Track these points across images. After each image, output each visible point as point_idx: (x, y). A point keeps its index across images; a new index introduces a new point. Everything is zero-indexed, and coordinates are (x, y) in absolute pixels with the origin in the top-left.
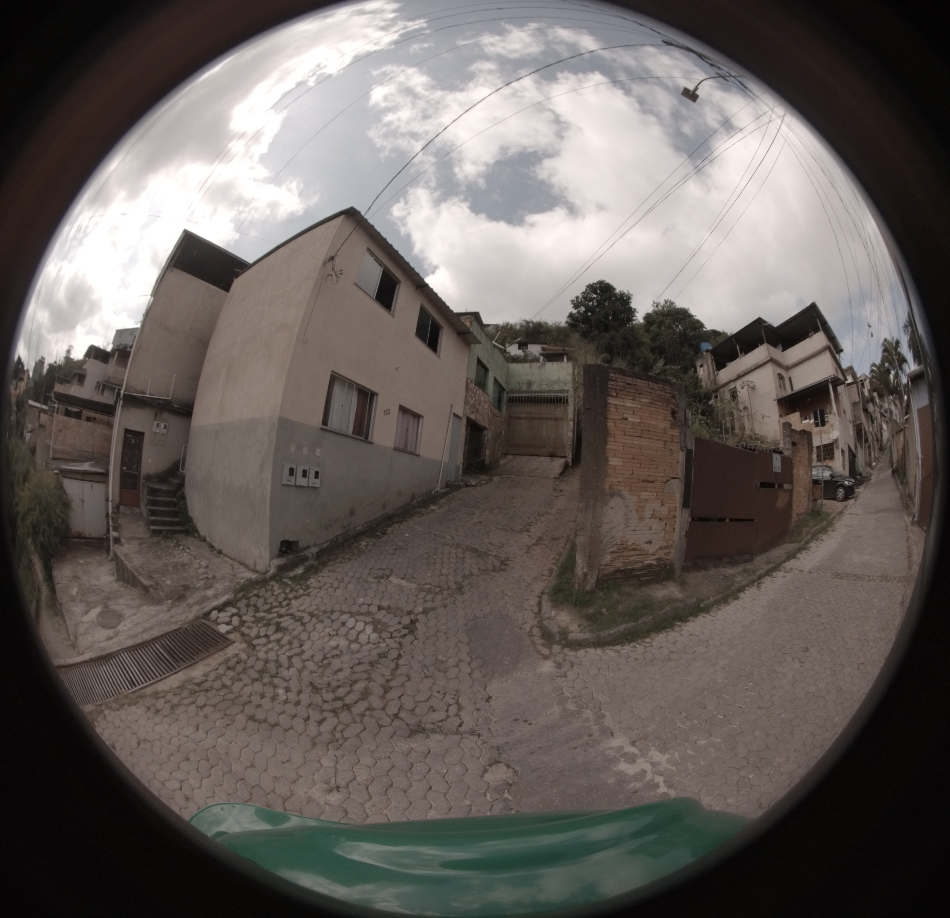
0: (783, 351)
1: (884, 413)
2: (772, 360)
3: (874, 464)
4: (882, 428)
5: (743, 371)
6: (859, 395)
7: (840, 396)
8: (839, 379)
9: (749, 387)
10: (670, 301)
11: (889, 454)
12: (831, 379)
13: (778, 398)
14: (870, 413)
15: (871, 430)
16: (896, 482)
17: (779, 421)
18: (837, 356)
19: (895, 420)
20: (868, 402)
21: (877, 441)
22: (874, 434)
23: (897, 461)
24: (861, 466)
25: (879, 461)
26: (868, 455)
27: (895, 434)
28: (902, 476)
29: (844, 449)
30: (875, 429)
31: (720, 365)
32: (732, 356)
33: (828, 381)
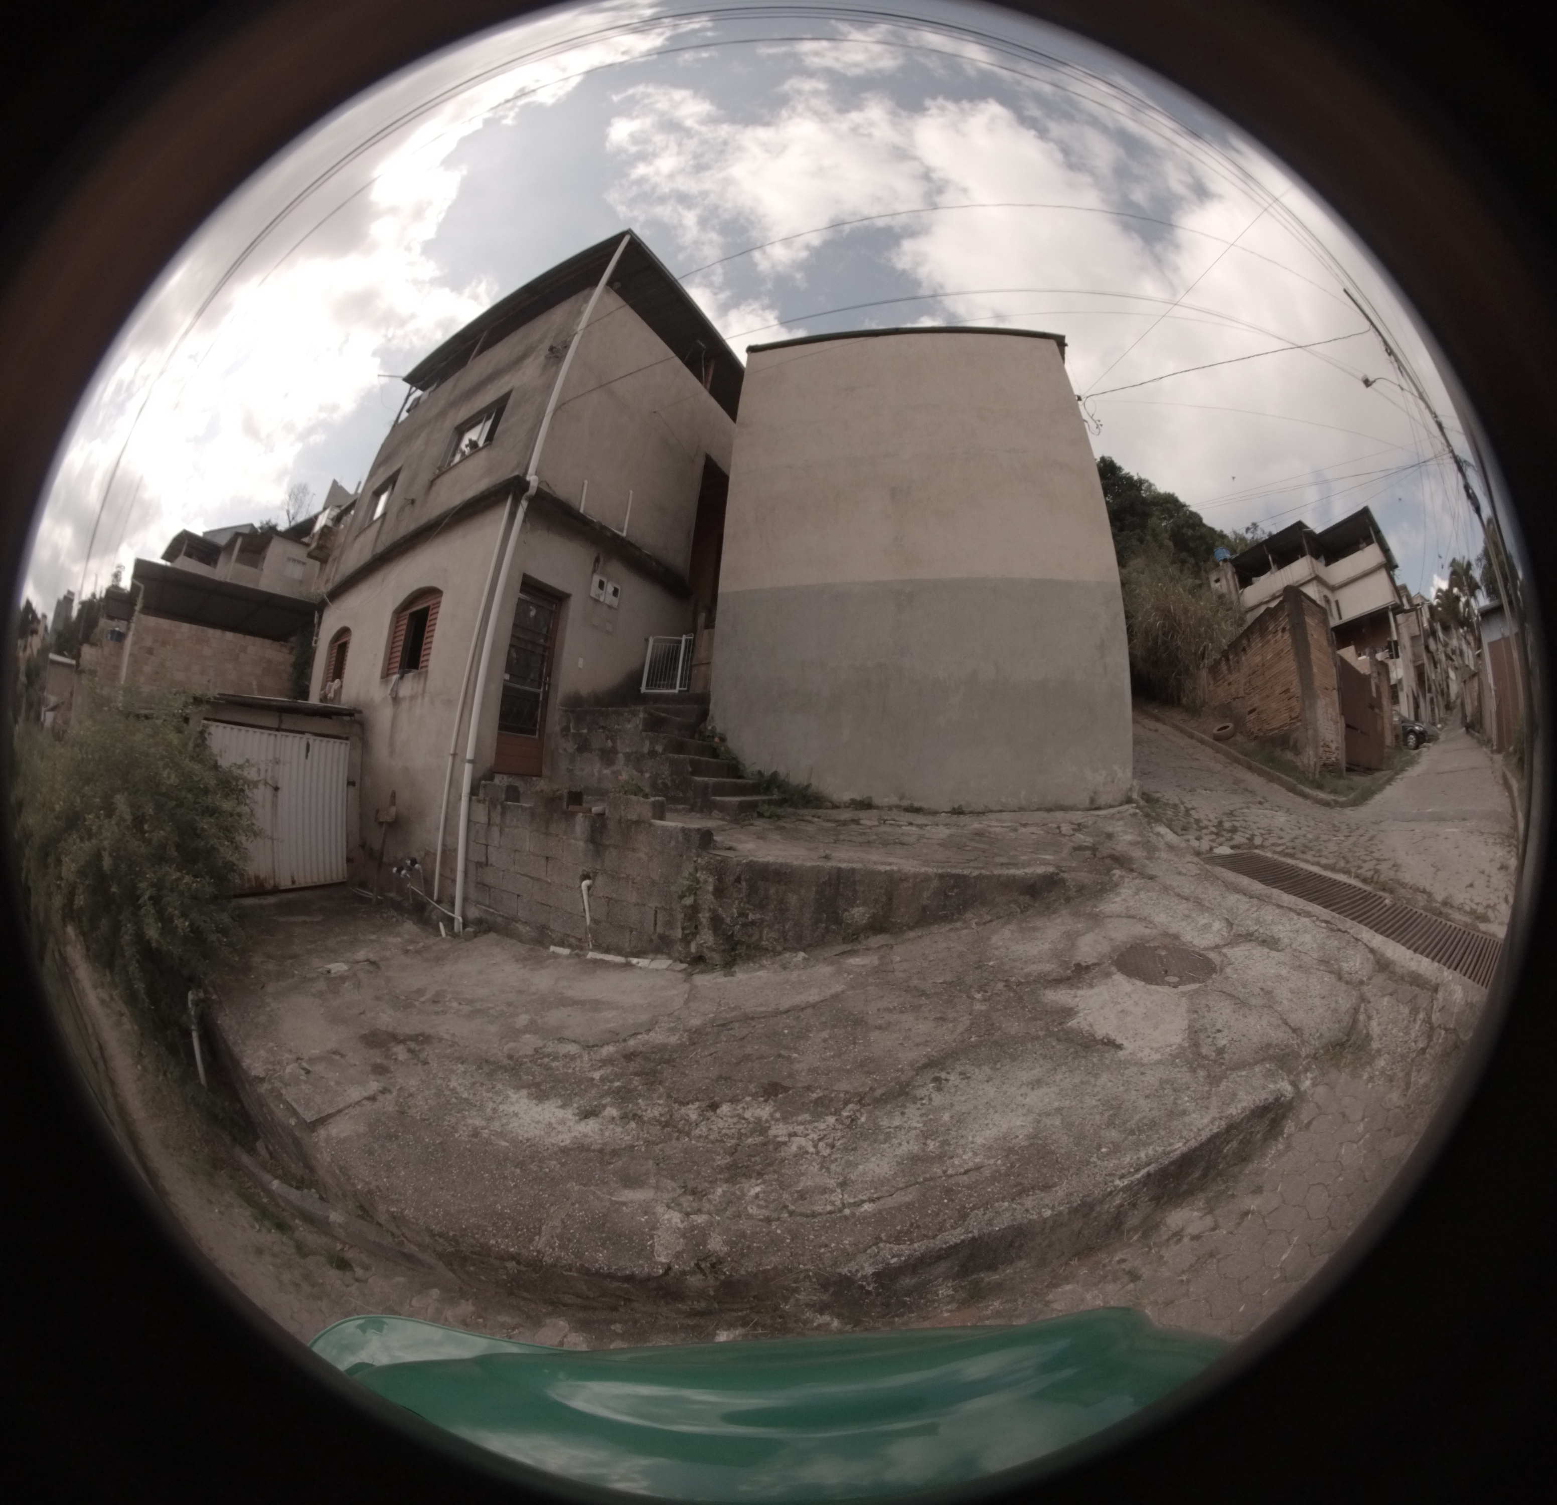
2: (1317, 578)
3: (1439, 726)
4: (1448, 677)
6: (1418, 626)
7: (1399, 627)
8: (1397, 605)
12: (1389, 605)
14: (1433, 653)
15: (1435, 676)
18: (1392, 573)
20: (1429, 637)
21: (1442, 694)
22: (1438, 683)
23: (1472, 714)
26: (1430, 711)
29: (1409, 692)
30: (1440, 677)
31: (1245, 581)
32: (1262, 569)
33: (1387, 608)
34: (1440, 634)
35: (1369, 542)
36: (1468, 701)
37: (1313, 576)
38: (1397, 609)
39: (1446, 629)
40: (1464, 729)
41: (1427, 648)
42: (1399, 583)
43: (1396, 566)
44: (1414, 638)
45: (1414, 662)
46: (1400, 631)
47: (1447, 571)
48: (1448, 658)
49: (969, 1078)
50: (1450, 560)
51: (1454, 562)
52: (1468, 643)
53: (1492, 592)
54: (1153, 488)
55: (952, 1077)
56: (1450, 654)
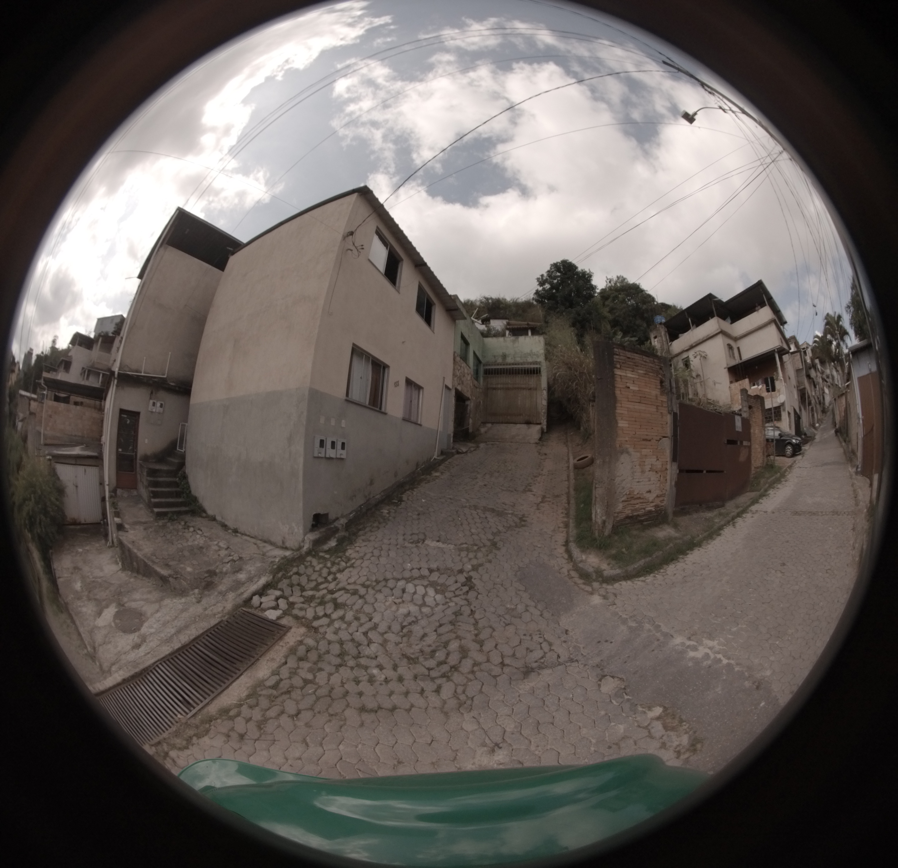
0: (732, 323)
1: (826, 378)
2: (722, 332)
3: (817, 425)
4: (824, 392)
5: (695, 342)
6: (802, 362)
7: (785, 364)
8: (784, 349)
9: (701, 357)
10: (622, 277)
11: (832, 416)
12: (777, 349)
13: (729, 366)
14: (813, 379)
15: (813, 394)
16: (839, 440)
17: (729, 387)
18: (782, 327)
19: (837, 385)
20: (810, 368)
21: (820, 403)
22: (816, 398)
23: (840, 422)
24: (806, 427)
25: (822, 422)
26: (811, 417)
27: (837, 398)
28: (845, 435)
29: (790, 411)
30: (818, 393)
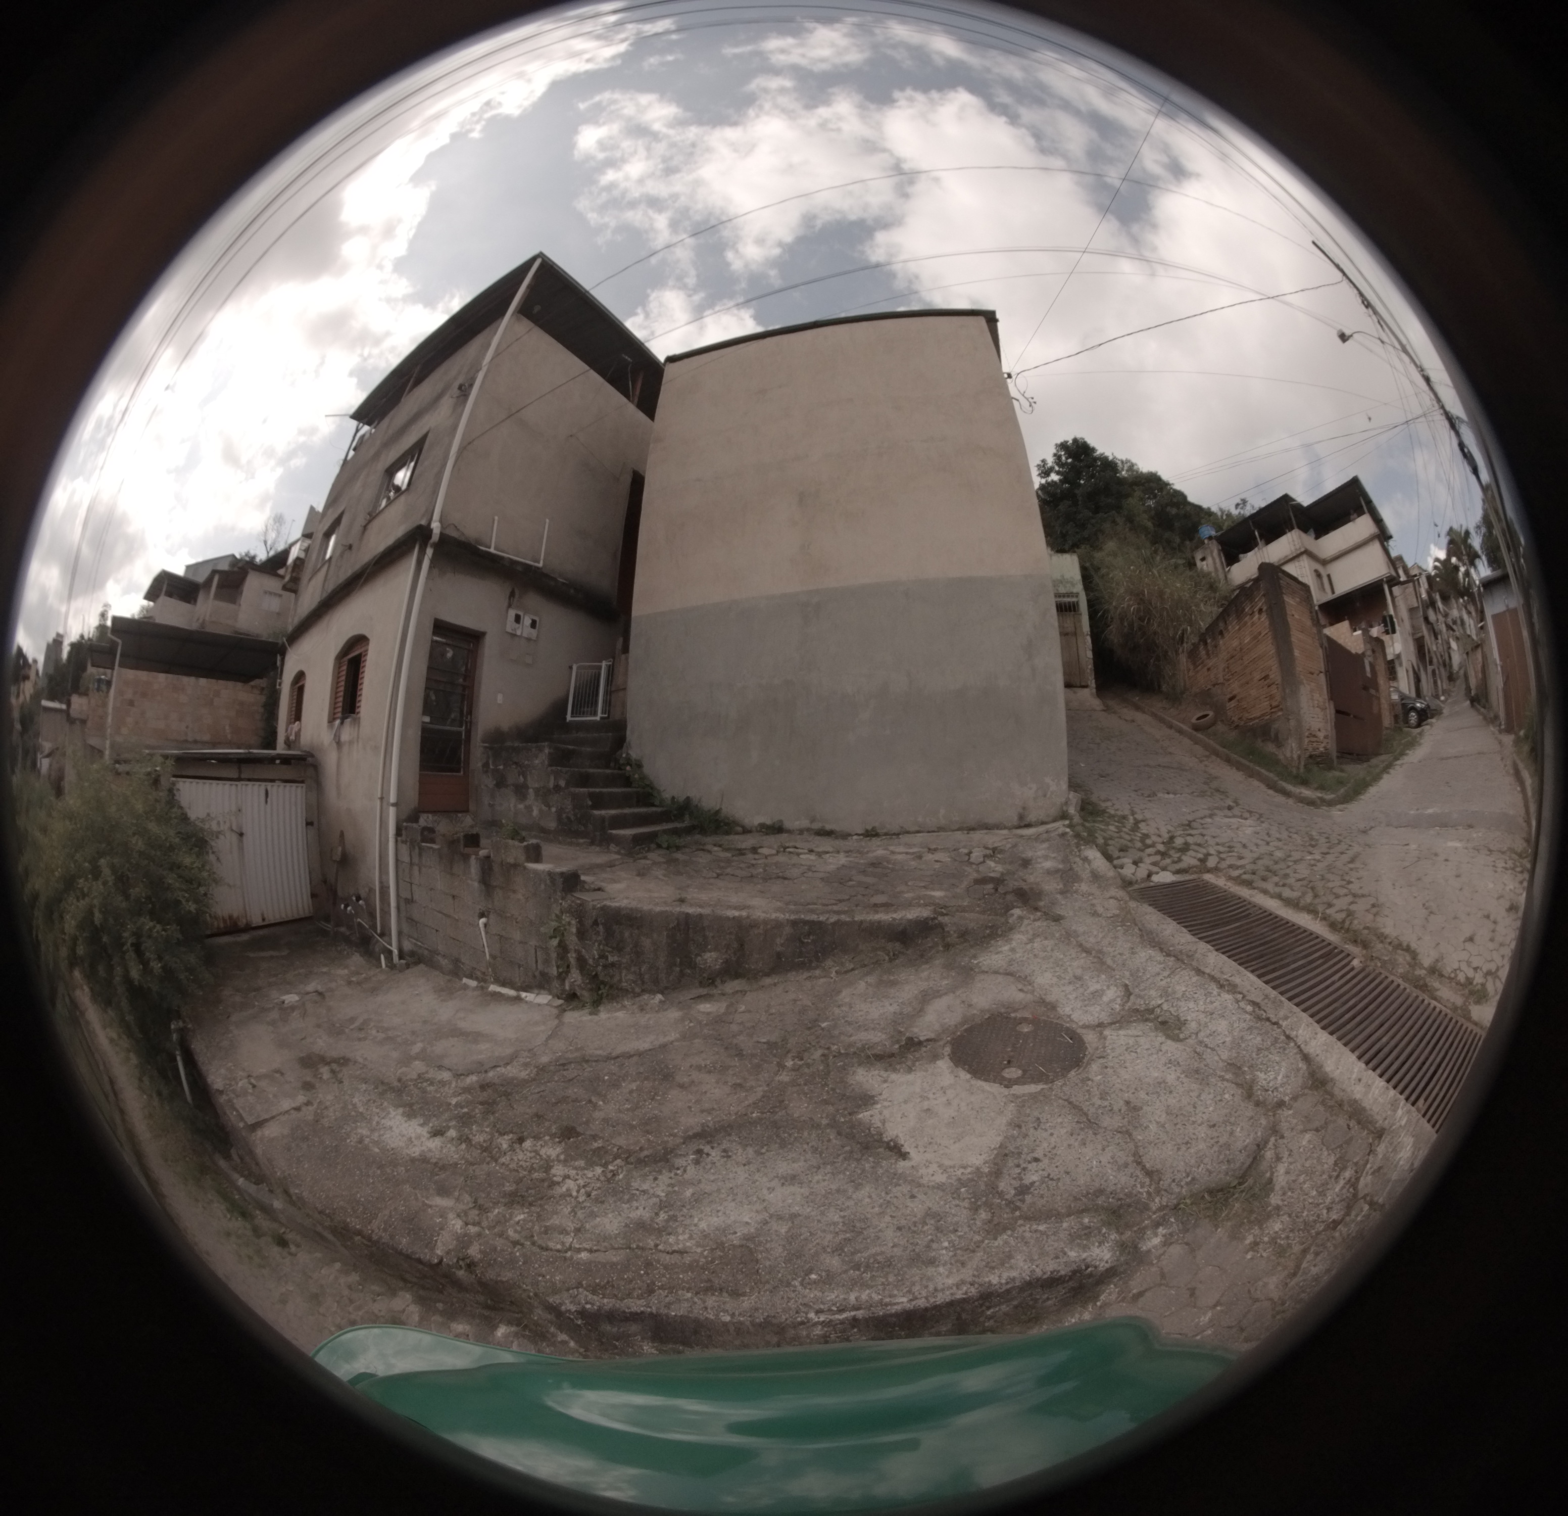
31: (1231, 558)
32: (1248, 546)
33: (1382, 580)
34: (1440, 604)
35: (1360, 513)
36: (1472, 674)
37: (1303, 550)
38: (1393, 581)
39: (1445, 599)
40: (1468, 702)
41: (1426, 619)
42: (1394, 554)
43: (1390, 537)
44: (1412, 610)
45: (1413, 634)
46: (1397, 603)
47: (1444, 540)
48: (1449, 628)
49: (729, 1157)
50: (1447, 528)
51: (1451, 531)
52: (1469, 613)
53: (1494, 561)
54: (1135, 467)
55: (713, 1153)
56: (1451, 624)
